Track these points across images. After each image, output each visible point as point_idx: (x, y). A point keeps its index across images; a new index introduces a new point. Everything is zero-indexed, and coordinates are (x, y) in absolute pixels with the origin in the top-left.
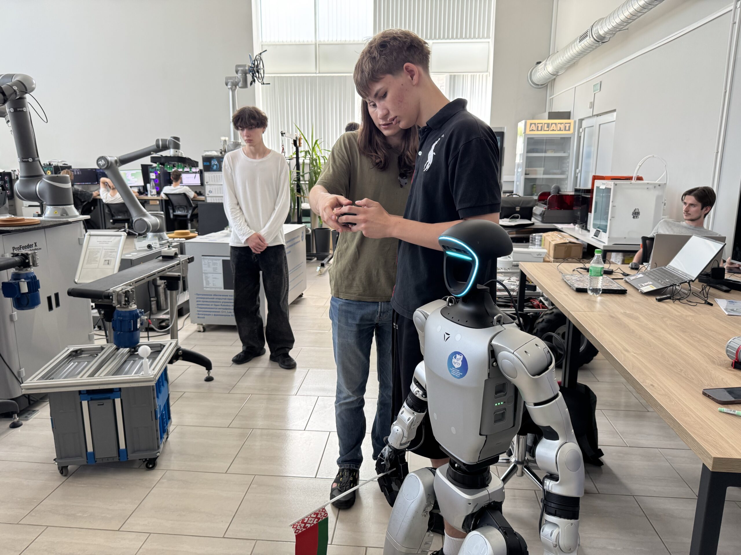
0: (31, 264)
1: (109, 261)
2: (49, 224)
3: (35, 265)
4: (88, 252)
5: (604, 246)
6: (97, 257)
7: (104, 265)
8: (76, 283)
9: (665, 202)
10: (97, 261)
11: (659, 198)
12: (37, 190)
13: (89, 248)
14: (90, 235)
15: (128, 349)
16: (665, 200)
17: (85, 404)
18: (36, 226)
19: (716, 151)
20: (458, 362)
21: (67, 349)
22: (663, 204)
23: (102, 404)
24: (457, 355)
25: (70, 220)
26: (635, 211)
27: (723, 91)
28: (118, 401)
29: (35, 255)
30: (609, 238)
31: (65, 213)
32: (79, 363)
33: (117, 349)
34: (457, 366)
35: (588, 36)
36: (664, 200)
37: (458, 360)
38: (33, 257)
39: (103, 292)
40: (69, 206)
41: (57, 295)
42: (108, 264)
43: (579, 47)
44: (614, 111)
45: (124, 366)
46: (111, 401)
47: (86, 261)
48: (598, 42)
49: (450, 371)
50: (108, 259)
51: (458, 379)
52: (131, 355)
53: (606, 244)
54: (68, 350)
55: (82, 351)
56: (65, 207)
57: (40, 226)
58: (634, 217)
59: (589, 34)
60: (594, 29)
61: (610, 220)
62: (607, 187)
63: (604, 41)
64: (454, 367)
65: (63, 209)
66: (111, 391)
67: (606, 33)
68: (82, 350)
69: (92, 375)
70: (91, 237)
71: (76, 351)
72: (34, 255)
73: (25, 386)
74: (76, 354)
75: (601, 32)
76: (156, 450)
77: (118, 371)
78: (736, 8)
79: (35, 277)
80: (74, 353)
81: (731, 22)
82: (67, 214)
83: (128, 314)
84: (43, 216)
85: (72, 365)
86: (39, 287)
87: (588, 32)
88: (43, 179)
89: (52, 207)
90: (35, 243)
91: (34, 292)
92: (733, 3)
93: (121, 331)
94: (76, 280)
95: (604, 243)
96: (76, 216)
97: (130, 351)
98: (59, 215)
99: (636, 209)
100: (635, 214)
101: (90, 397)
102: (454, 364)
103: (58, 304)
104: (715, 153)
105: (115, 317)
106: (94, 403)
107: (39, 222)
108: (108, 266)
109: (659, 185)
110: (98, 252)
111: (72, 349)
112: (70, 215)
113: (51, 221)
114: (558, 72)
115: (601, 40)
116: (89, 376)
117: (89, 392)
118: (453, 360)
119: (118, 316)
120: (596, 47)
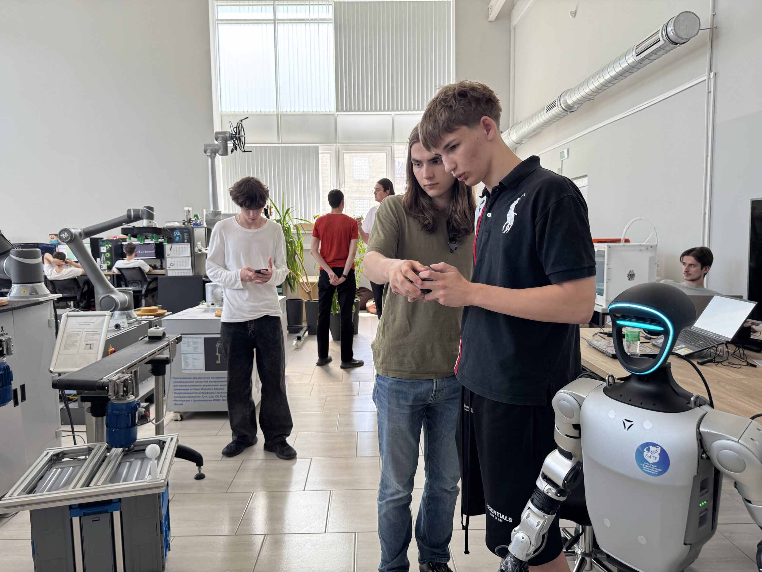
0: (5, 352)
1: (91, 344)
2: (19, 305)
3: (9, 353)
4: (65, 336)
5: (603, 309)
6: (76, 342)
7: (85, 349)
8: (51, 372)
9: (658, 263)
10: (76, 346)
11: (651, 259)
12: (4, 266)
13: (66, 331)
14: (68, 316)
15: (121, 449)
16: (658, 261)
17: (76, 521)
18: (5, 308)
19: (703, 212)
20: (654, 455)
21: (45, 452)
22: (657, 265)
23: (98, 519)
24: (651, 447)
25: (41, 299)
26: (630, 273)
27: (705, 155)
28: (117, 515)
29: (10, 341)
30: (606, 300)
31: (34, 292)
32: (63, 469)
33: (108, 449)
34: (651, 461)
35: (556, 105)
36: (657, 261)
37: (653, 452)
38: (7, 344)
39: (96, 382)
40: (39, 284)
41: (23, 387)
42: (90, 348)
43: (545, 116)
44: (586, 176)
45: (120, 469)
46: (109, 514)
47: (63, 346)
48: (567, 111)
49: (641, 468)
50: (90, 342)
51: (656, 477)
52: (124, 455)
53: (604, 307)
54: (48, 453)
55: (65, 454)
56: (34, 284)
57: (9, 307)
58: (629, 279)
59: (557, 103)
60: (562, 100)
61: (607, 282)
62: (600, 249)
63: (572, 111)
64: (648, 462)
65: (33, 287)
66: (108, 502)
67: (575, 103)
68: (65, 452)
69: (87, 484)
70: (69, 318)
71: (57, 455)
72: (8, 342)
73: (4, 504)
74: (57, 459)
75: (570, 102)
77: (114, 478)
78: (709, 78)
79: (8, 368)
80: (55, 458)
81: (706, 91)
82: (37, 293)
83: (124, 407)
84: (8, 296)
85: (55, 472)
86: (12, 380)
87: (556, 102)
88: (10, 255)
89: (19, 285)
90: (2, 328)
91: (6, 385)
92: (706, 74)
93: (117, 428)
94: (51, 369)
95: (602, 306)
96: (46, 295)
97: (123, 451)
98: (28, 295)
99: (631, 271)
100: (630, 276)
101: (82, 511)
102: (646, 458)
103: (24, 398)
104: (702, 215)
105: (109, 411)
106: (88, 520)
107: (7, 303)
108: (90, 351)
109: (651, 247)
110: (78, 335)
111: (52, 453)
112: (40, 294)
113: (19, 301)
114: (522, 141)
115: (569, 109)
116: (83, 486)
117: (81, 505)
118: (645, 454)
119: (113, 410)
120: (564, 116)
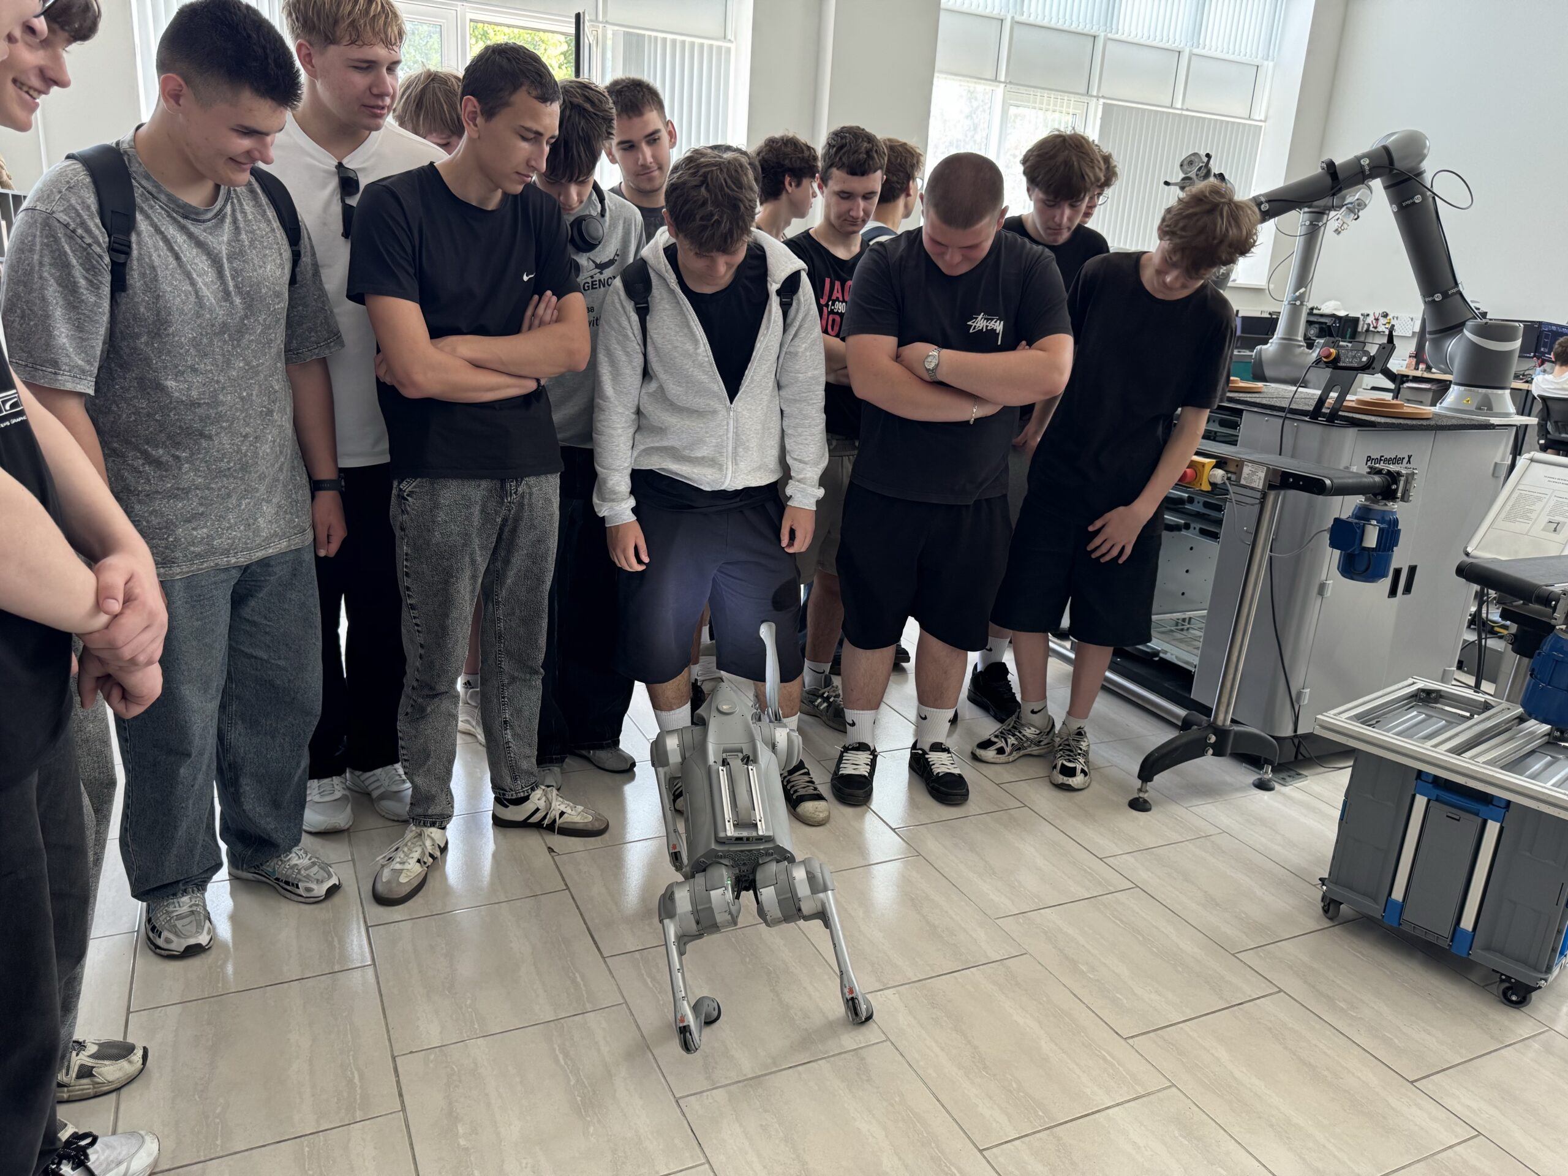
0: (1399, 495)
1: (1558, 524)
2: (1449, 423)
4: (1515, 495)
6: (1531, 511)
7: (1543, 530)
8: (1467, 554)
10: (1529, 519)
13: (1520, 487)
14: (1532, 460)
15: (1546, 728)
17: (1421, 802)
21: (1410, 681)
23: (1458, 818)
25: (1494, 421)
28: (1493, 829)
31: (1487, 405)
32: (1429, 717)
33: (1521, 720)
39: (1539, 587)
40: (1500, 392)
41: (1412, 570)
42: (1555, 530)
45: (1529, 760)
46: (1479, 821)
47: (1503, 515)
50: (1557, 519)
52: (1548, 743)
54: (1414, 683)
55: (1441, 696)
56: (1490, 391)
65: (1486, 397)
66: (1486, 799)
68: (1442, 694)
69: (1459, 750)
70: (1534, 464)
71: (1428, 692)
72: (1410, 478)
73: (1323, 720)
74: (1426, 698)
76: (1541, 972)
77: (1515, 765)
80: (1423, 695)
82: (1490, 408)
85: (1414, 716)
88: (1465, 331)
89: (1462, 388)
90: (1410, 457)
93: (1549, 685)
94: (1469, 550)
96: (1507, 415)
97: (1549, 734)
98: (1473, 409)
101: (1437, 792)
103: (1408, 589)
105: (1546, 647)
106: (1440, 810)
107: (1431, 416)
108: (1553, 536)
110: (1540, 499)
111: (1421, 685)
112: (1496, 410)
113: (1454, 418)
116: (1450, 751)
117: (1437, 781)
119: (1552, 649)
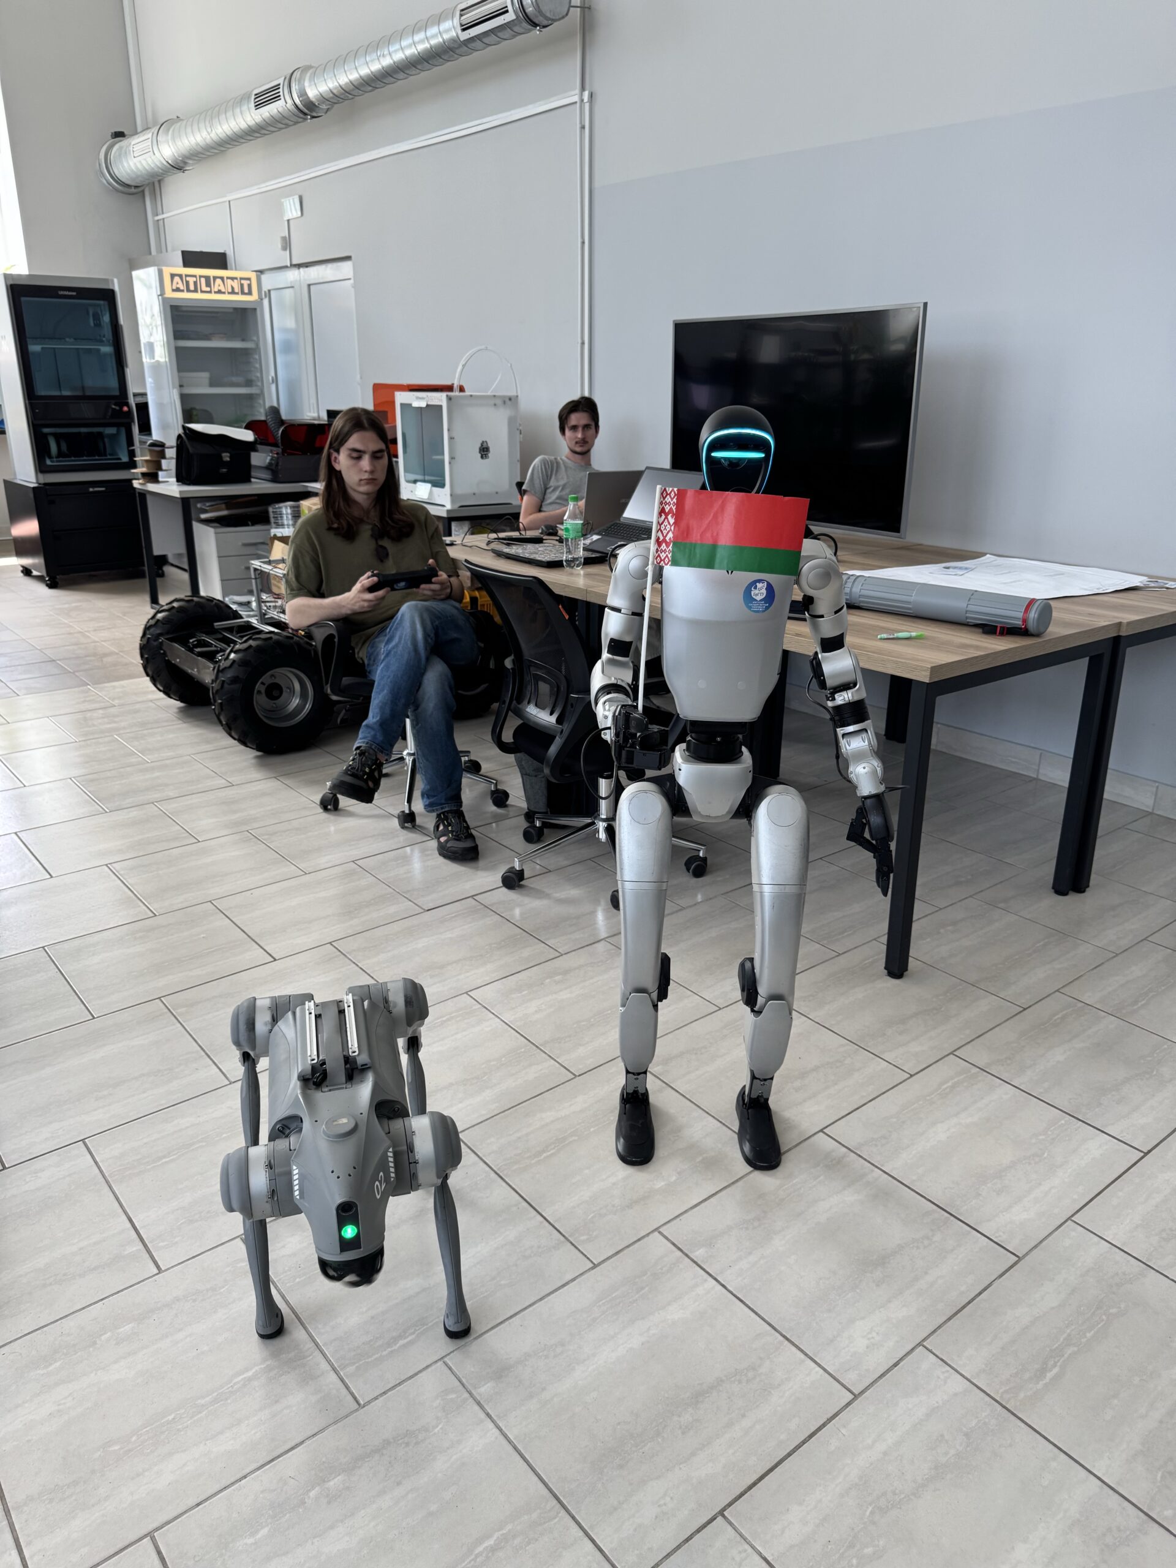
5: (448, 511)
9: (521, 428)
11: (512, 421)
16: (520, 425)
19: (580, 341)
20: (761, 591)
22: (518, 432)
24: (758, 584)
26: (482, 445)
27: (580, 241)
30: (451, 495)
34: (759, 598)
35: (282, 97)
36: (518, 425)
37: (760, 589)
43: (250, 116)
44: (348, 258)
48: (305, 114)
49: (750, 608)
53: (449, 507)
58: (482, 457)
59: (284, 91)
60: (294, 87)
61: (450, 463)
62: (429, 403)
63: (314, 114)
64: (756, 600)
67: (323, 99)
75: (312, 93)
78: (582, 100)
81: (578, 126)
87: (281, 90)
92: (577, 91)
95: (443, 506)
99: (483, 442)
100: (484, 451)
102: (754, 597)
104: (579, 345)
109: (510, 399)
115: (308, 110)
118: (752, 593)
120: (296, 123)
